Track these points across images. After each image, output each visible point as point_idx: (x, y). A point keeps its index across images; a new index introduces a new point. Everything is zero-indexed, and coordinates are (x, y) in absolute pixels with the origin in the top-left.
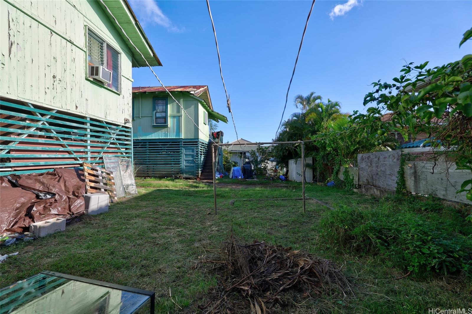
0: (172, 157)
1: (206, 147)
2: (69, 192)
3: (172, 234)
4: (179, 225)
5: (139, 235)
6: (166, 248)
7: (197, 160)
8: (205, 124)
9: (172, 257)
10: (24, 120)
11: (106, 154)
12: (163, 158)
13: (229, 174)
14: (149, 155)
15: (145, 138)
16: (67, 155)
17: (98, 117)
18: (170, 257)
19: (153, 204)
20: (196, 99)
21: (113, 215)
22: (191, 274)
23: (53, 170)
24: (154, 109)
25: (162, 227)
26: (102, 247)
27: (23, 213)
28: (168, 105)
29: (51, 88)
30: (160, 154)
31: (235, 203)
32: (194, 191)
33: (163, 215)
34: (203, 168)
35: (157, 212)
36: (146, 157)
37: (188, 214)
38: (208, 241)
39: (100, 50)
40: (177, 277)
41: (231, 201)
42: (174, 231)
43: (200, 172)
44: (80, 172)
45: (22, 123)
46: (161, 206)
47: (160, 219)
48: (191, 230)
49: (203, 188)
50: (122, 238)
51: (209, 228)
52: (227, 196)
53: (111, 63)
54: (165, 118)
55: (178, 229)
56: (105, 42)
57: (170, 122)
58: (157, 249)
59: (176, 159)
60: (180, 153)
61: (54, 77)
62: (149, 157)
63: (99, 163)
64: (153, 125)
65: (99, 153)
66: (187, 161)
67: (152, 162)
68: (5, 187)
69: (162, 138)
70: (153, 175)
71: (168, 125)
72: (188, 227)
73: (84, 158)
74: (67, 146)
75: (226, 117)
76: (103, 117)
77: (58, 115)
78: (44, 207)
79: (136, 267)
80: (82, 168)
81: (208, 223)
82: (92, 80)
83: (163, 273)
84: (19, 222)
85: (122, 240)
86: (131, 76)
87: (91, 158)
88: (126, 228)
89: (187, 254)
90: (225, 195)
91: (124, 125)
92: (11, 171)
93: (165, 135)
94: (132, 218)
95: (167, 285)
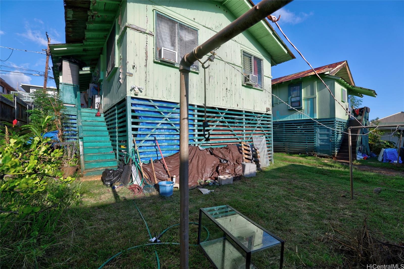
0: (306, 136)
1: (345, 126)
2: (234, 160)
3: (302, 205)
4: (310, 199)
5: (276, 199)
6: (296, 215)
7: (333, 139)
8: (344, 102)
9: (301, 224)
10: (214, 117)
11: (255, 135)
12: (297, 137)
13: (378, 156)
14: (285, 134)
15: (282, 120)
16: (233, 137)
17: (250, 110)
18: (299, 224)
19: (288, 177)
20: (332, 79)
21: (258, 180)
22: (317, 244)
23: (226, 145)
24: (289, 95)
25: (295, 197)
26: (252, 200)
27: (215, 170)
28: (303, 90)
29: (225, 97)
30: (294, 134)
31: (383, 192)
32: (328, 170)
33: (296, 187)
34: (340, 147)
35: (290, 184)
36: (283, 136)
37: (320, 192)
38: (339, 223)
39: (250, 62)
40: (304, 241)
41: (376, 188)
42: (303, 204)
43: (336, 151)
44: (240, 147)
45: (214, 119)
46: (295, 179)
47: (293, 190)
48: (321, 207)
49: (339, 168)
50: (264, 197)
51: (341, 211)
52: (371, 182)
53: (257, 69)
54: (300, 102)
55: (308, 203)
56: (252, 56)
57: (304, 104)
58: (289, 214)
59: (310, 138)
60: (314, 132)
61: (227, 89)
62: (285, 136)
63: (250, 142)
64: (289, 108)
65: (250, 134)
66: (322, 141)
67: (288, 140)
68: (208, 154)
69: (297, 119)
70: (289, 151)
71: (302, 108)
72: (318, 203)
73: (241, 138)
74: (233, 131)
75: (374, 91)
76: (252, 109)
77: (229, 112)
78: (223, 168)
79: (273, 221)
80: (240, 144)
81: (341, 206)
82: (246, 85)
83: (292, 233)
84: (214, 175)
85: (264, 199)
86: (271, 75)
87: (246, 138)
88: (267, 191)
89: (315, 227)
90: (368, 180)
91: (266, 113)
92: (210, 146)
93: (300, 116)
94: (271, 185)
95: (295, 243)
